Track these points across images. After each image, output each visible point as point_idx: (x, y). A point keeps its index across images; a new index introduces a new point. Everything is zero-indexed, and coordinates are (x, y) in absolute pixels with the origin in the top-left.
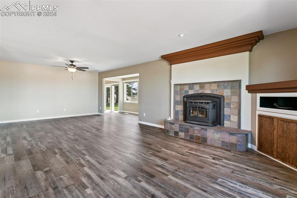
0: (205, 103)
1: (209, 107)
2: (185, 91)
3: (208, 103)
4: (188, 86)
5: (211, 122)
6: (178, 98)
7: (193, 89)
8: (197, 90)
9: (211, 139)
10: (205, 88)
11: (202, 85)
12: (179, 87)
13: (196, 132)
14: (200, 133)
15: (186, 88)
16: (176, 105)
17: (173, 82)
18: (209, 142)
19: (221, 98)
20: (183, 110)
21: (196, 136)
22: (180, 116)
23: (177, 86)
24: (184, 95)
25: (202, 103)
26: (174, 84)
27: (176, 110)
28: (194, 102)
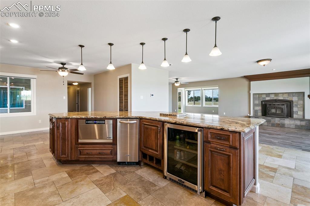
0: (281, 105)
1: (285, 107)
2: (263, 98)
3: (284, 105)
4: (265, 95)
5: (286, 115)
6: (257, 102)
7: (270, 97)
8: (273, 97)
9: (288, 124)
10: (279, 96)
11: (276, 94)
12: (257, 95)
13: (276, 121)
14: (279, 122)
15: (264, 96)
16: (255, 107)
17: (252, 92)
18: (286, 126)
19: (291, 102)
20: (261, 109)
21: (276, 124)
22: (259, 113)
23: (255, 95)
24: (262, 100)
25: (279, 105)
26: (253, 94)
27: (255, 110)
28: (273, 105)
